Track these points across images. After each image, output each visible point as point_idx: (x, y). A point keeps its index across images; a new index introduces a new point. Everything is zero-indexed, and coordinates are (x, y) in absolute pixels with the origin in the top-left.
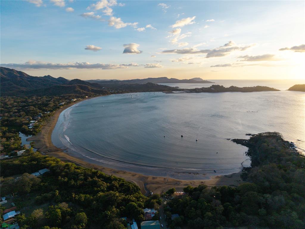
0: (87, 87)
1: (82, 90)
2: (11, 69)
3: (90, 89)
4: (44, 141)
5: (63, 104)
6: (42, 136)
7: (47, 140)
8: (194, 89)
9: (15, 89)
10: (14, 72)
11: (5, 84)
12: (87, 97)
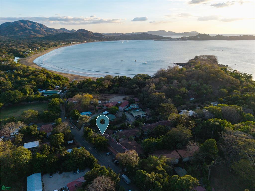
1: (83, 37)
2: (34, 22)
3: (90, 36)
4: (28, 60)
5: (62, 44)
6: (30, 58)
7: (31, 59)
8: (181, 38)
9: (31, 35)
10: (36, 24)
11: (27, 33)
12: (85, 41)
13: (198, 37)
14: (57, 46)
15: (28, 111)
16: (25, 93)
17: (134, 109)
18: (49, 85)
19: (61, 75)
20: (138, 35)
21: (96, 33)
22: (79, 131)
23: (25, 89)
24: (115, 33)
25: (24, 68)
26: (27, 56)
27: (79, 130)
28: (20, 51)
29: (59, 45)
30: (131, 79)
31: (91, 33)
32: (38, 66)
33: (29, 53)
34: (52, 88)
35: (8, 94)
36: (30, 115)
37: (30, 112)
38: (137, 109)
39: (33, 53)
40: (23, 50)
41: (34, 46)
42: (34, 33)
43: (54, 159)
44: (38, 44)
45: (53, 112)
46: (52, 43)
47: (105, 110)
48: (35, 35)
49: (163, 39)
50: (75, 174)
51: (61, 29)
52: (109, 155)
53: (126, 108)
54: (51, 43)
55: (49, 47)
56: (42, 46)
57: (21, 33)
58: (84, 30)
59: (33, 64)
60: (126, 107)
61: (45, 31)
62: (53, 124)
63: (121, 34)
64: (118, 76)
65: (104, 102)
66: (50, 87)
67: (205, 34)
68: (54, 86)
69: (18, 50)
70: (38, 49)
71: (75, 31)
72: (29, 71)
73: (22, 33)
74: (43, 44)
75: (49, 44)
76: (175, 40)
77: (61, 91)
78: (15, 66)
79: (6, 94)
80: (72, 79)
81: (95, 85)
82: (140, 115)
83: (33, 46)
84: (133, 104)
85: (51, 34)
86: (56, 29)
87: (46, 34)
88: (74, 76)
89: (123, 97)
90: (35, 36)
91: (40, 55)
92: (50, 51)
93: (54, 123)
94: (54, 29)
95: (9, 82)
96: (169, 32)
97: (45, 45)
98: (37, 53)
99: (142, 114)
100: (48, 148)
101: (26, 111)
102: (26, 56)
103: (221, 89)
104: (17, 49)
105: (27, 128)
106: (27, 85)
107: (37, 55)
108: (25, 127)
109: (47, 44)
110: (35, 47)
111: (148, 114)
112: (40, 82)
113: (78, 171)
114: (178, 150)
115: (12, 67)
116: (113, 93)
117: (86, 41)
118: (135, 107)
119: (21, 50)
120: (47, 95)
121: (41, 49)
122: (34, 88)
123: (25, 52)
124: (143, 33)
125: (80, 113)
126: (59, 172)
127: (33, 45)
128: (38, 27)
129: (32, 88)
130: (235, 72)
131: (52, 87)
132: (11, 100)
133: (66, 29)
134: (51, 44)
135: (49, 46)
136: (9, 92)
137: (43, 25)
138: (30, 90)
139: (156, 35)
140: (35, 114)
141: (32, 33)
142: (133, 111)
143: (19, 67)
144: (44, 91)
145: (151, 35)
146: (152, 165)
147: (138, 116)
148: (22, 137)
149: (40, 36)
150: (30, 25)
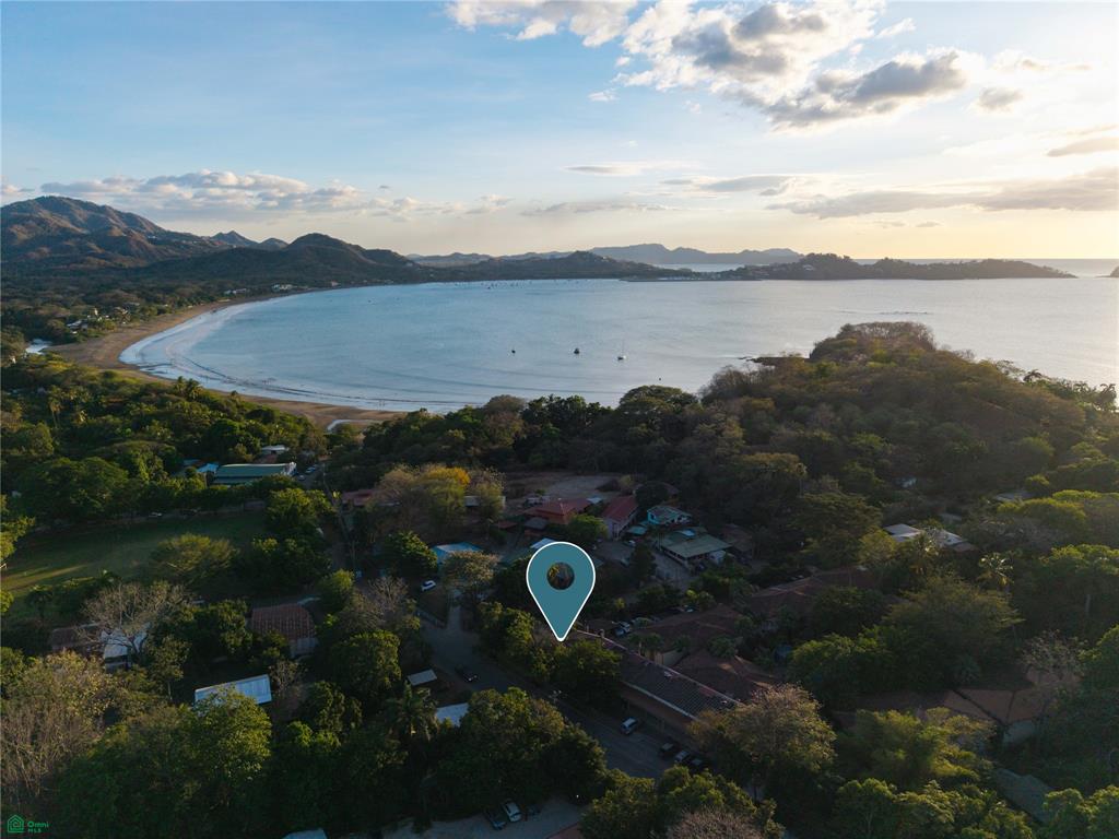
1: (322, 265)
3: (354, 263)
4: (95, 352)
5: (235, 292)
6: (99, 344)
7: (107, 349)
8: (739, 269)
9: (91, 258)
10: (109, 215)
11: (69, 249)
12: (334, 284)
13: (808, 267)
14: (212, 300)
15: (184, 539)
16: (133, 471)
17: (672, 529)
18: (235, 440)
19: (270, 406)
20: (554, 259)
21: (378, 251)
22: (442, 627)
23: (131, 456)
24: (457, 254)
25: (93, 378)
26: (87, 336)
27: (443, 624)
28: (52, 316)
29: (222, 295)
30: (606, 411)
31: (353, 250)
32: (148, 374)
33: (93, 324)
34: (248, 453)
35: (53, 473)
36: (194, 556)
37: (194, 546)
38: (681, 526)
39: (113, 324)
40: (63, 312)
41: (113, 297)
42: (100, 251)
43: (388, 751)
44: (128, 291)
45: (300, 545)
46: (190, 289)
47: (538, 535)
48: (106, 259)
50: (500, 828)
51: (220, 236)
52: (637, 727)
53: (629, 526)
54: (188, 287)
55: (180, 304)
56: (148, 300)
57: (39, 251)
59: (123, 366)
60: (628, 521)
61: (151, 241)
62: (306, 600)
63: (482, 260)
64: (551, 398)
65: (518, 503)
66: (241, 448)
67: (835, 256)
68: (258, 444)
69: (41, 312)
70: (132, 308)
71: (284, 246)
72: (117, 387)
73: (45, 249)
74: (150, 293)
75: (179, 290)
76: (712, 280)
77: (293, 465)
78: (43, 373)
79: (47, 473)
80: (324, 423)
81: (460, 434)
82: (706, 554)
83: (109, 299)
84: (658, 507)
85: (179, 254)
86: (199, 235)
87: (154, 256)
88: (331, 409)
89: (601, 480)
90: (108, 263)
91: (145, 332)
92: (183, 319)
93: (311, 599)
94: (188, 237)
95: (41, 429)
96: (680, 250)
97: (160, 296)
98: (130, 328)
99: (715, 549)
100: (337, 701)
101: (175, 542)
102: (82, 337)
103: (1025, 440)
104: (36, 309)
105: (197, 615)
106: (132, 438)
107: (133, 333)
108: (191, 610)
109: (168, 291)
110: (118, 302)
111: (742, 549)
112: (188, 429)
113: (514, 809)
114: (965, 692)
115: (31, 374)
116: (548, 467)
117: (336, 281)
118: (673, 521)
119: (56, 313)
120: (232, 485)
121: (143, 310)
122: (168, 454)
123: (74, 319)
125: (431, 545)
126: (411, 824)
127: (108, 296)
128: (119, 227)
129: (156, 451)
130: (1034, 379)
131: (251, 449)
132: (74, 502)
133: (244, 238)
134: (188, 291)
135: (178, 298)
136: (60, 465)
137: (142, 219)
138: (149, 463)
140: (216, 553)
141: (92, 249)
142: (668, 536)
143: (66, 373)
144: (211, 467)
145: (611, 262)
146: (901, 755)
147: (700, 556)
148: (182, 655)
149: (128, 263)
150: (80, 219)
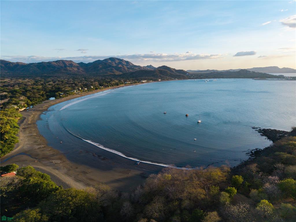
0: (167, 71)
5: (127, 83)
10: (123, 62)
12: (160, 80)
24: (208, 70)
48: (113, 73)
49: (269, 78)
58: (166, 67)
61: (128, 68)
73: (104, 70)
96: (284, 68)
124: (242, 70)
139: (260, 73)
141: (114, 70)
145: (254, 72)
150: (117, 62)
